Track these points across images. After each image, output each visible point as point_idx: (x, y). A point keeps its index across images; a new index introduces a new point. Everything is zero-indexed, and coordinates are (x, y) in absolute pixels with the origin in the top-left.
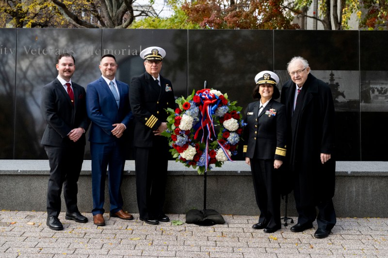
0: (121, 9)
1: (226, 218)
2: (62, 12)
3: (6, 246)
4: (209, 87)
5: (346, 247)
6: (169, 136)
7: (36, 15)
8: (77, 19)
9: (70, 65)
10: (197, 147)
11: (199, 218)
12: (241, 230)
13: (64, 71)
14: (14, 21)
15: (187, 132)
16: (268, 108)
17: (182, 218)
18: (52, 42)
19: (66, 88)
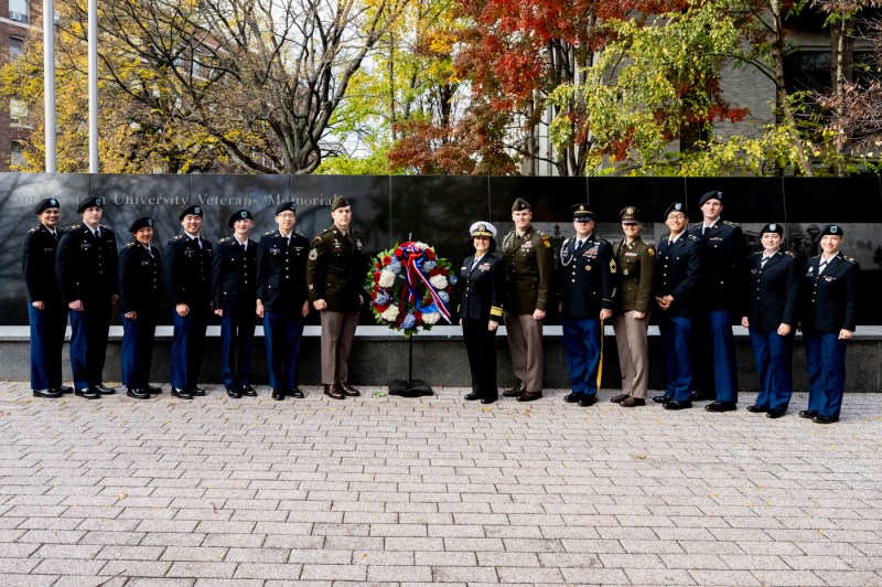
0: (305, 148)
1: (434, 389)
2: (231, 152)
3: (188, 417)
4: (414, 240)
5: (568, 416)
7: (196, 155)
10: (400, 307)
11: (404, 388)
12: (451, 401)
15: (389, 290)
16: (482, 262)
17: (385, 390)
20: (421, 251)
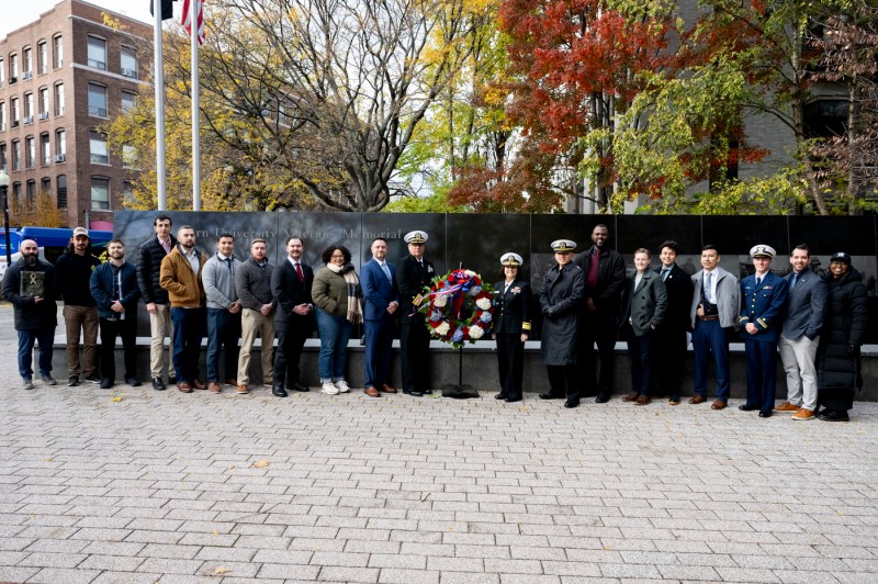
0: (376, 188)
1: (481, 393)
2: (311, 191)
3: (278, 411)
4: (464, 268)
6: (425, 312)
7: (281, 195)
8: (327, 200)
9: (298, 246)
10: (451, 324)
11: (455, 392)
13: (293, 252)
14: (256, 201)
15: (441, 309)
17: (440, 393)
18: (298, 223)
19: (295, 268)
20: (468, 277)
